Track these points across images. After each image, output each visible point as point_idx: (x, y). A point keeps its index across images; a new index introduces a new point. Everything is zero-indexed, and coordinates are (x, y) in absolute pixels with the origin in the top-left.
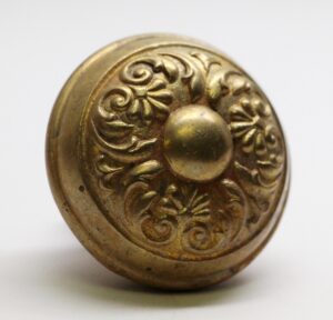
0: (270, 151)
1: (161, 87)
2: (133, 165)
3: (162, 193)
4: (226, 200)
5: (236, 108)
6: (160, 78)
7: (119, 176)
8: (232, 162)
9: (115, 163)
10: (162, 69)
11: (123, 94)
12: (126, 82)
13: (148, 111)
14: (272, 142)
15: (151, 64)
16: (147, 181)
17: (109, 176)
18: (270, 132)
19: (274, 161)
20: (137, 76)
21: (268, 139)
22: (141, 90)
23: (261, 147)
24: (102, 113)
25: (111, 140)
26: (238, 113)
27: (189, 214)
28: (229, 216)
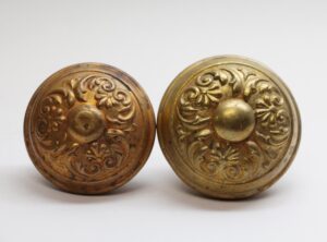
0: (279, 125)
1: (217, 88)
2: (196, 132)
3: (211, 147)
4: (249, 152)
5: (261, 101)
6: (217, 83)
7: (188, 137)
8: (254, 131)
9: (187, 130)
10: (218, 78)
11: (194, 91)
12: (198, 85)
13: (206, 101)
14: (281, 120)
15: (213, 74)
16: (203, 140)
17: (182, 137)
18: (281, 114)
19: (282, 131)
20: (204, 82)
21: (279, 118)
22: (205, 90)
23: (273, 123)
24: (182, 101)
25: (185, 117)
26: (261, 104)
27: (226, 159)
28: (250, 161)
